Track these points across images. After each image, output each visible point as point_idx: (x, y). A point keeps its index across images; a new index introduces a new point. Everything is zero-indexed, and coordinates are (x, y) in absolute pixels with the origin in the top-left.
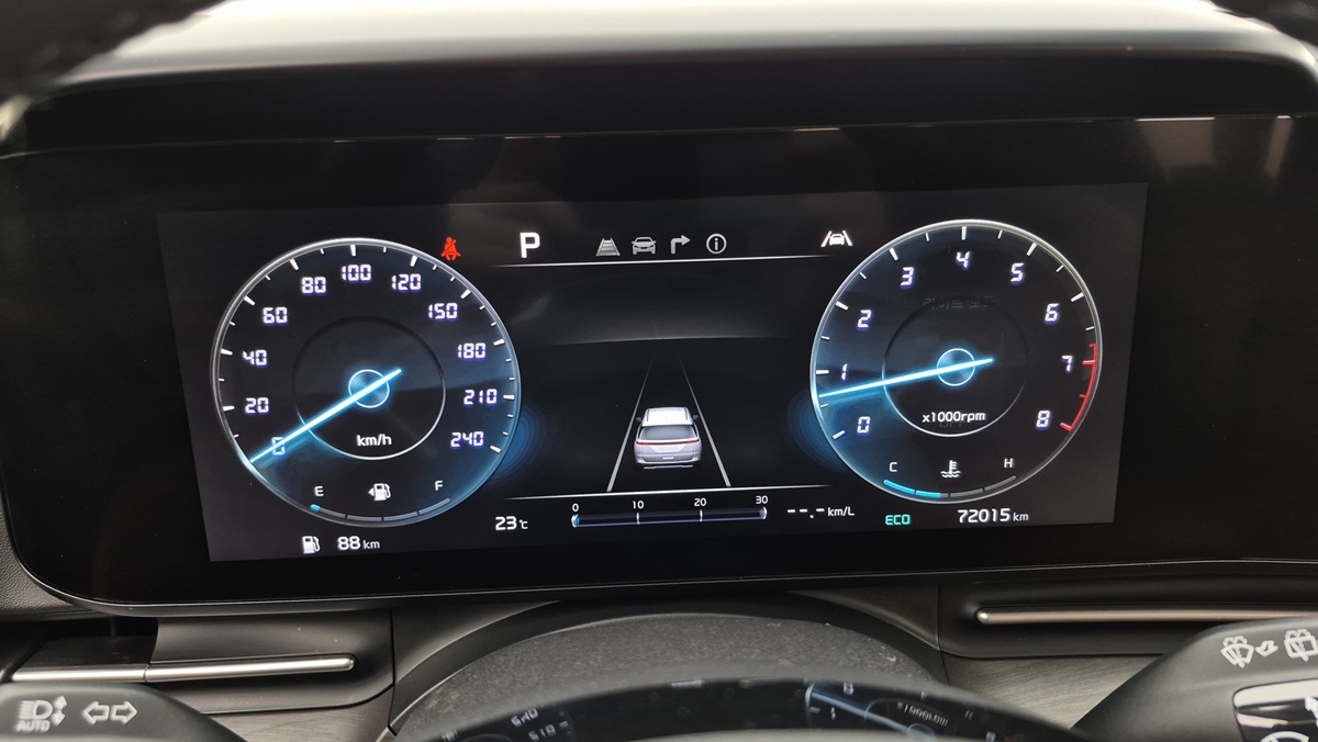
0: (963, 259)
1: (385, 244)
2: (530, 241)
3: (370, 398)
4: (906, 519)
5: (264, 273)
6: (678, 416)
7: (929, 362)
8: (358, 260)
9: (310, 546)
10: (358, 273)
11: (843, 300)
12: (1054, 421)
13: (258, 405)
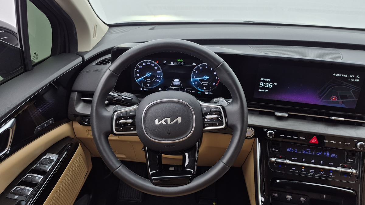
0: (206, 67)
1: (151, 61)
2: (165, 62)
3: (148, 76)
4: (200, 93)
5: (140, 63)
6: (178, 80)
7: (203, 77)
8: (149, 62)
9: (141, 89)
10: (148, 63)
11: (195, 70)
12: (215, 84)
13: (138, 75)
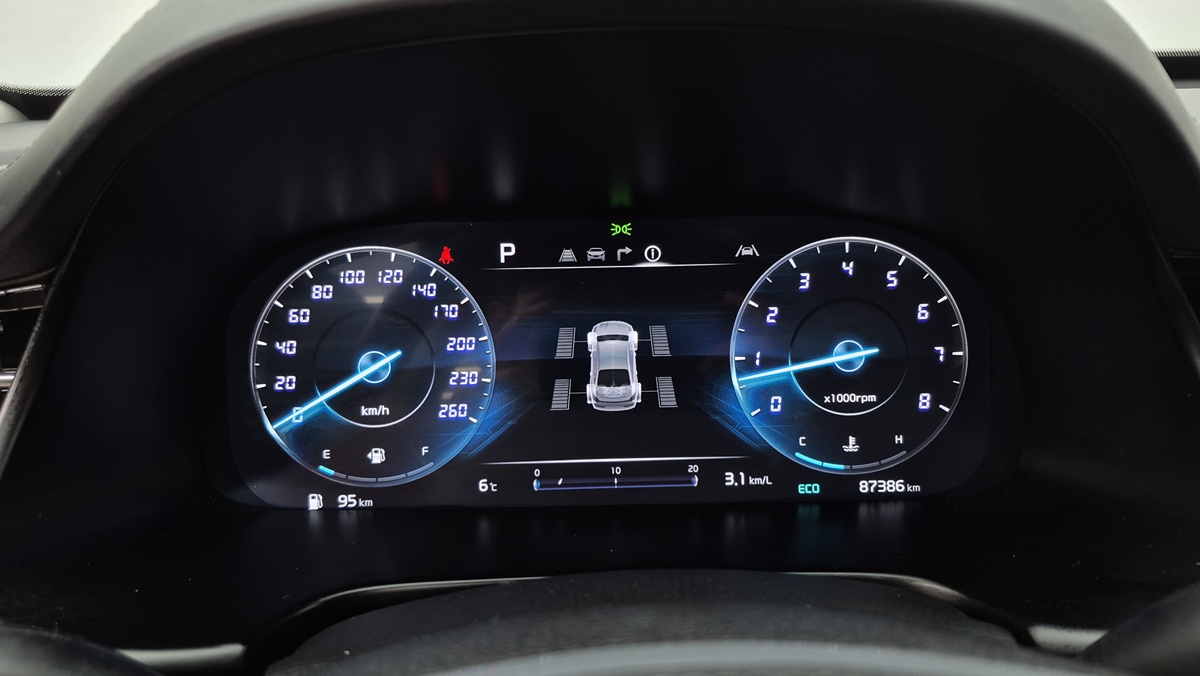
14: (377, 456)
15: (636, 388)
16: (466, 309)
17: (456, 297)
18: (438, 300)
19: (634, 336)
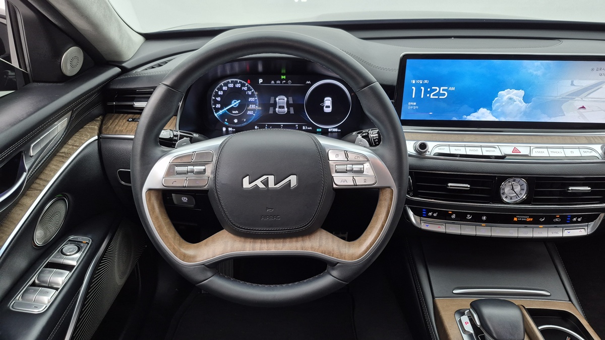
14: (236, 121)
15: (286, 109)
16: (252, 93)
17: (251, 90)
18: (247, 90)
19: (286, 99)
